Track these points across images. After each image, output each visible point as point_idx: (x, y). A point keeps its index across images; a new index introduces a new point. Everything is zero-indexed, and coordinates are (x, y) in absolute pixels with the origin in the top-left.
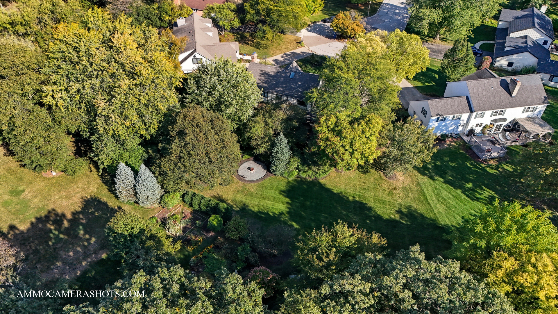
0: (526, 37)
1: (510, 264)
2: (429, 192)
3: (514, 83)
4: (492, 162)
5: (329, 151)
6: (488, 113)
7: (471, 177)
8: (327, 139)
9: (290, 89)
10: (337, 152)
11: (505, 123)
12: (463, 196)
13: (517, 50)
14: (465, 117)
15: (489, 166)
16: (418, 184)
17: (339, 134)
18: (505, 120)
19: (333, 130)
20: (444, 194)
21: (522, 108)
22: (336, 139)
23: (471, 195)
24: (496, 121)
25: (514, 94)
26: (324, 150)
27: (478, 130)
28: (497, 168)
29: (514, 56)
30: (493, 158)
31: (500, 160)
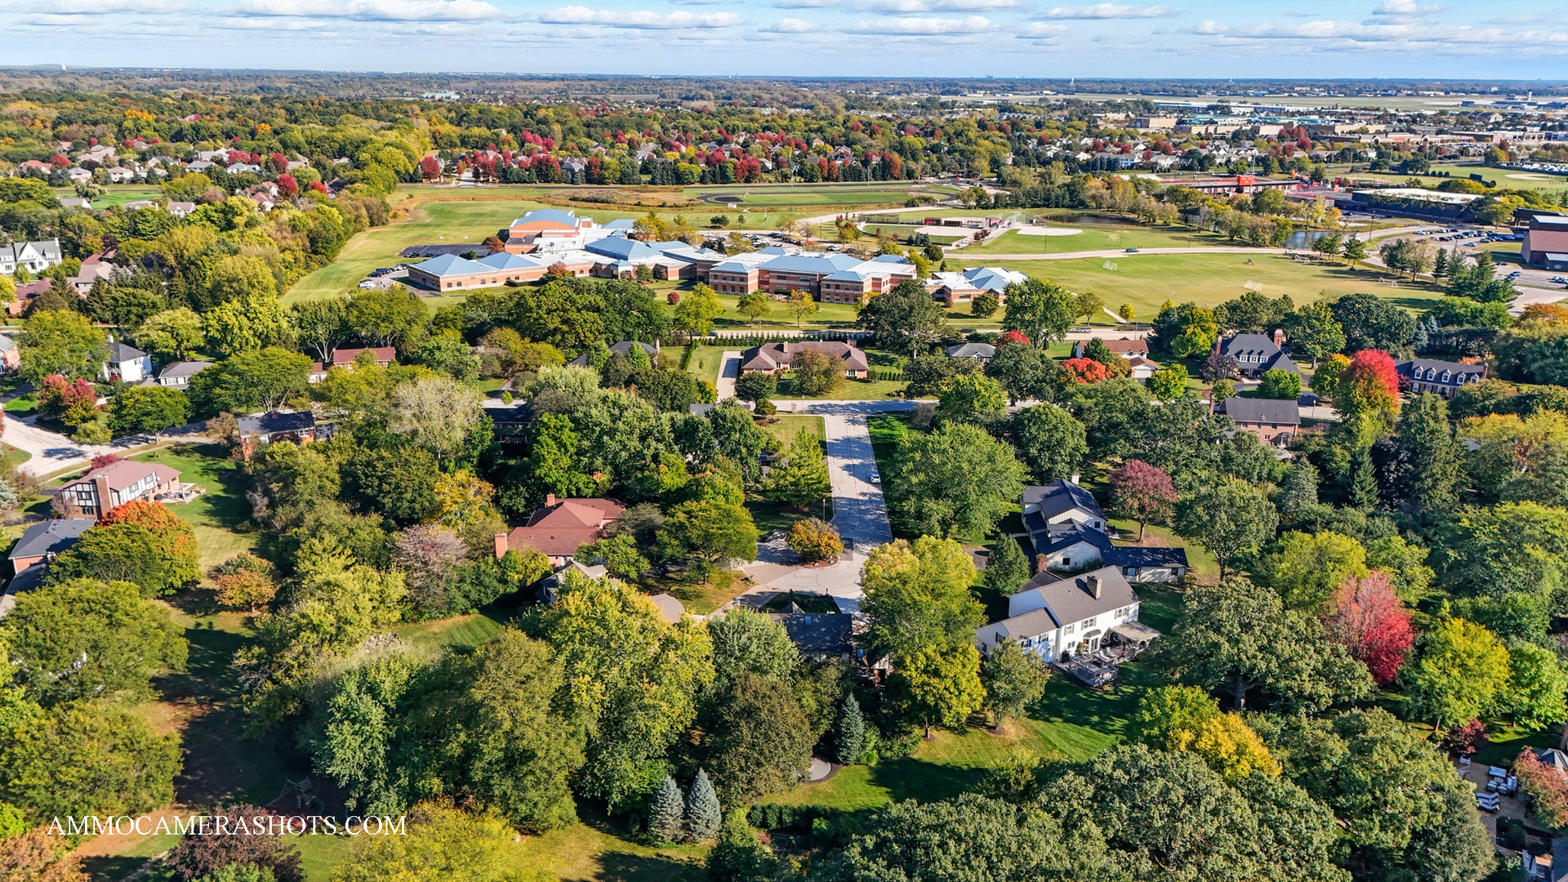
0: (1070, 521)
1: (1187, 736)
2: (1053, 737)
3: (1093, 581)
4: (1107, 688)
5: (930, 700)
6: (1078, 625)
7: (1093, 709)
8: (924, 684)
9: (812, 640)
10: (941, 698)
11: (1100, 637)
12: (1096, 733)
13: (1069, 540)
14: (1052, 634)
15: (1106, 692)
16: (1037, 732)
17: (936, 673)
18: (1098, 632)
19: (925, 671)
20: (1074, 735)
21: (1112, 612)
22: (934, 681)
23: (1101, 727)
24: (1089, 634)
25: (1098, 595)
26: (923, 699)
27: (1072, 652)
28: (1116, 693)
29: (1070, 548)
30: (1106, 682)
31: (1115, 683)
